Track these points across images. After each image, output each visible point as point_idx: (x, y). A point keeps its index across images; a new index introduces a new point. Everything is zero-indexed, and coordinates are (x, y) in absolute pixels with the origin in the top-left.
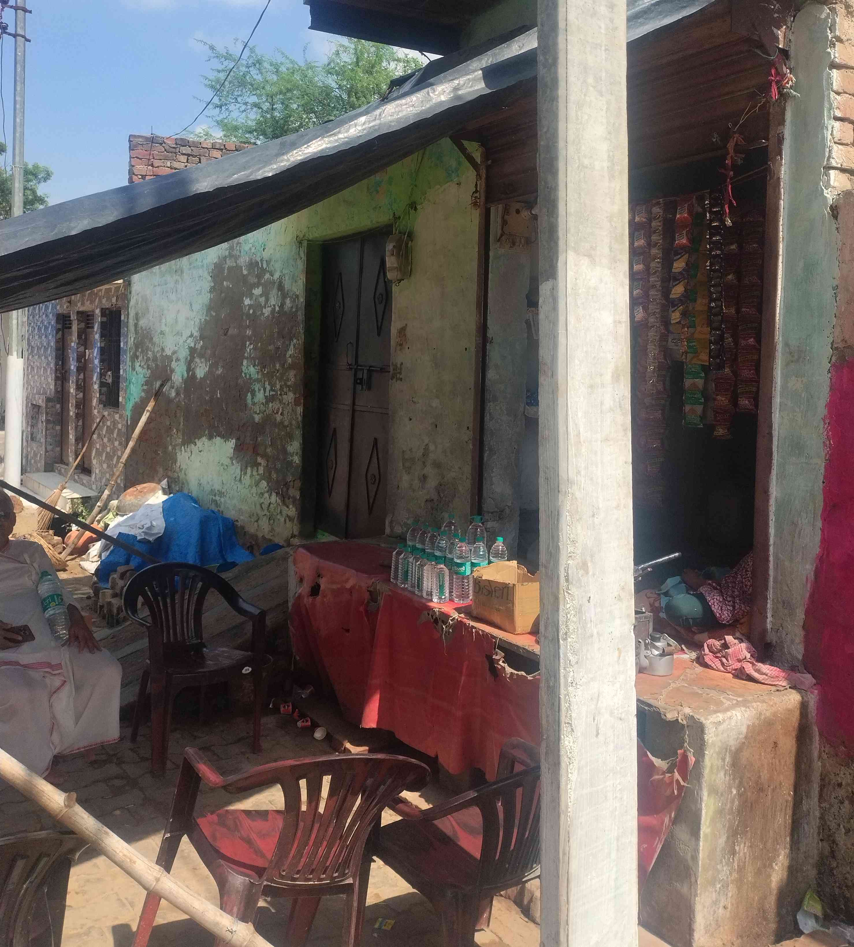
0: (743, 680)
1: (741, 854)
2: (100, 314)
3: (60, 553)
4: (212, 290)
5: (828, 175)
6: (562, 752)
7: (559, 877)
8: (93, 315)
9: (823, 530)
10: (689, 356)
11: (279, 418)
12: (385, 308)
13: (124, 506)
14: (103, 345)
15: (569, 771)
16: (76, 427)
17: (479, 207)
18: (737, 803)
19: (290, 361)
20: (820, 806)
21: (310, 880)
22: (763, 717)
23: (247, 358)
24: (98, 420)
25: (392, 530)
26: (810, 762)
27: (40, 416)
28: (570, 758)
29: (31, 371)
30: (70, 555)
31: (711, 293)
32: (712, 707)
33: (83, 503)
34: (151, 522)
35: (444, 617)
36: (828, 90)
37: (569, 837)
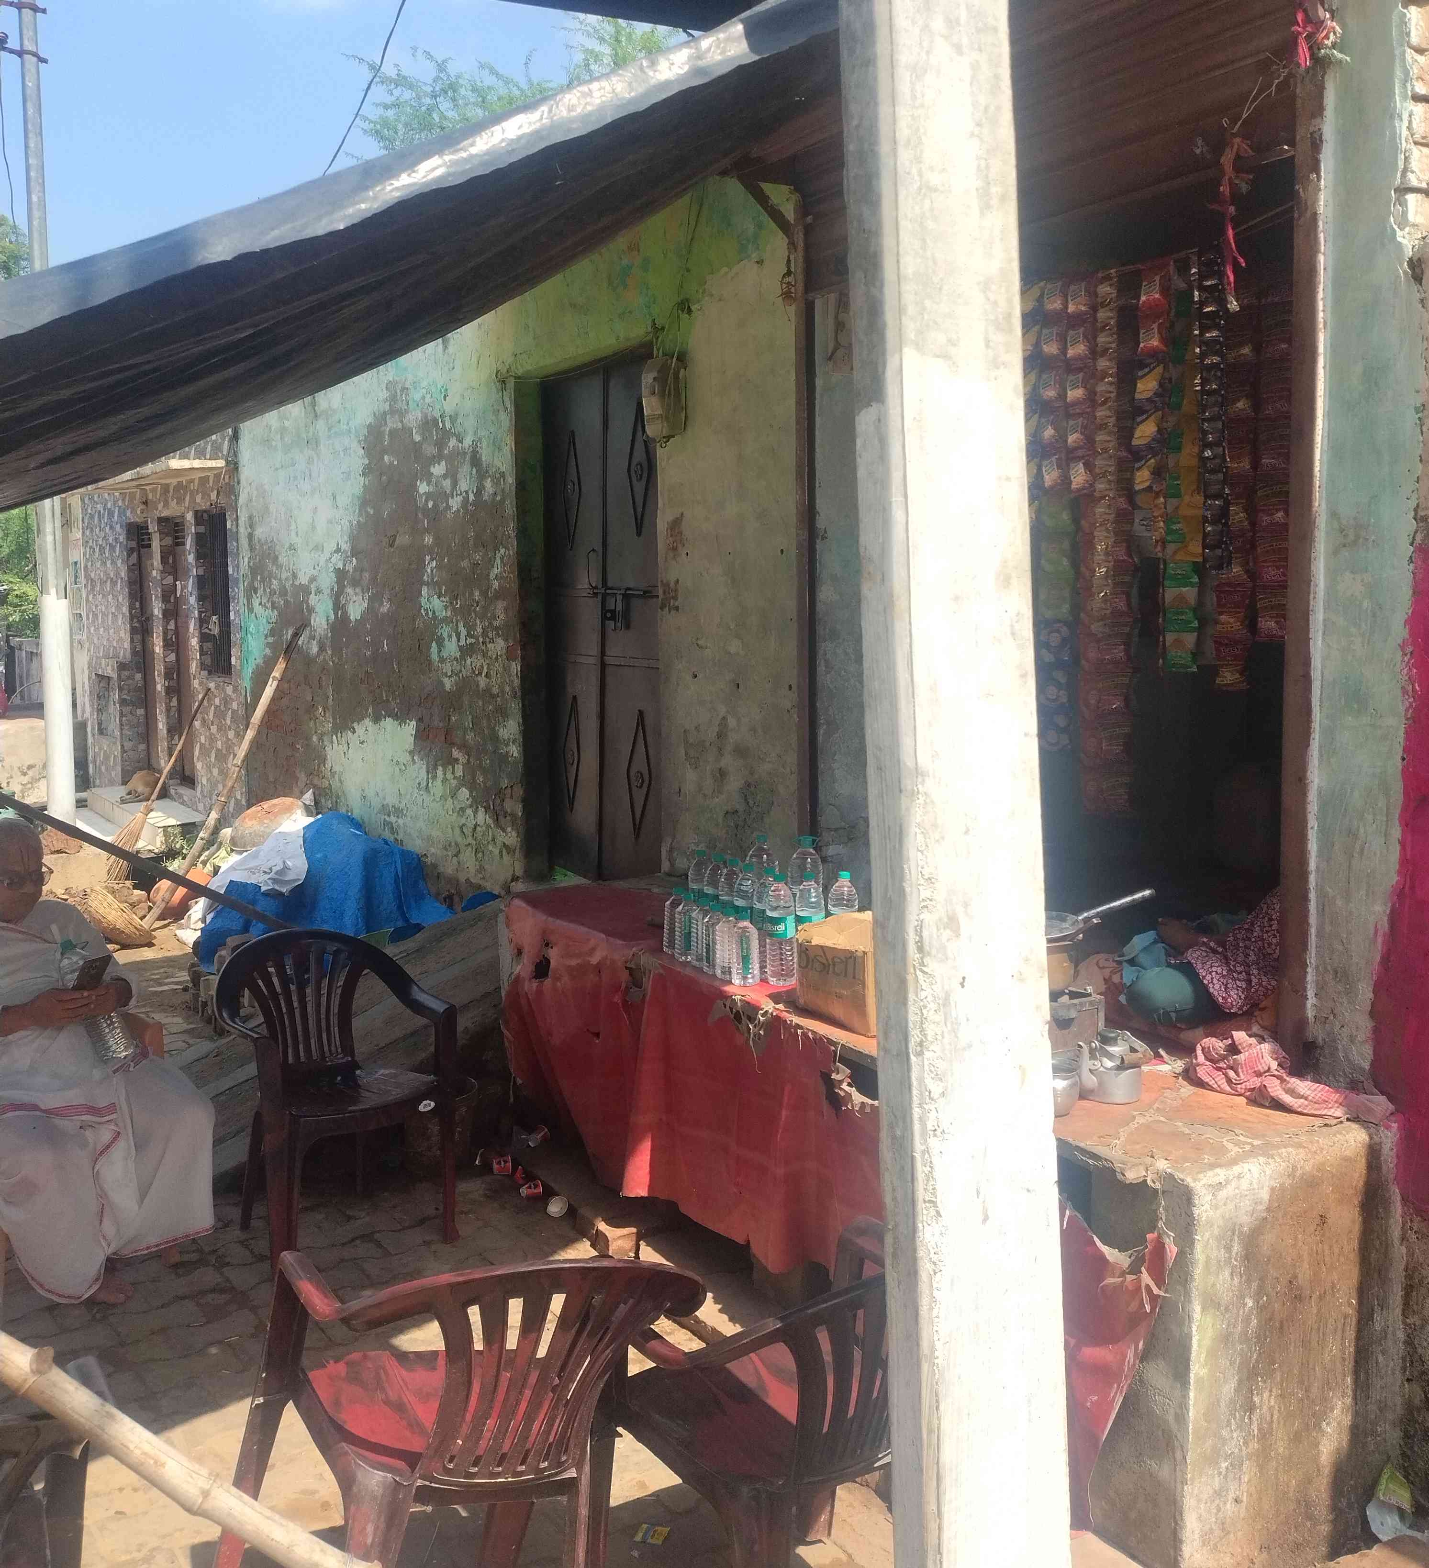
0: (1263, 1106)
1: (1265, 1408)
2: (193, 522)
3: (141, 919)
4: (367, 471)
5: (1403, 203)
6: (921, 1253)
7: (922, 1470)
8: (183, 524)
9: (1403, 844)
10: (1171, 548)
11: (482, 681)
12: (647, 489)
13: (243, 837)
14: (201, 572)
15: (935, 1285)
16: (168, 710)
17: (795, 300)
18: (1254, 1322)
19: (496, 585)
20: (1404, 1323)
21: (498, 1475)
22: (1299, 1172)
23: (428, 584)
24: (200, 697)
25: (672, 865)
26: (1387, 1247)
27: (111, 694)
28: (935, 1263)
29: (93, 622)
30: (159, 919)
31: (1205, 433)
32: (1207, 1159)
33: (184, 834)
34: (284, 862)
35: (751, 1010)
36: (1402, 45)
37: (937, 1401)
